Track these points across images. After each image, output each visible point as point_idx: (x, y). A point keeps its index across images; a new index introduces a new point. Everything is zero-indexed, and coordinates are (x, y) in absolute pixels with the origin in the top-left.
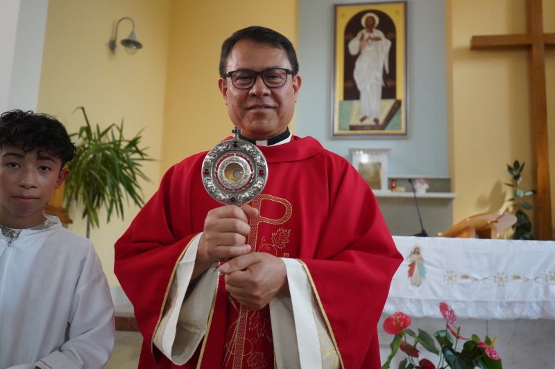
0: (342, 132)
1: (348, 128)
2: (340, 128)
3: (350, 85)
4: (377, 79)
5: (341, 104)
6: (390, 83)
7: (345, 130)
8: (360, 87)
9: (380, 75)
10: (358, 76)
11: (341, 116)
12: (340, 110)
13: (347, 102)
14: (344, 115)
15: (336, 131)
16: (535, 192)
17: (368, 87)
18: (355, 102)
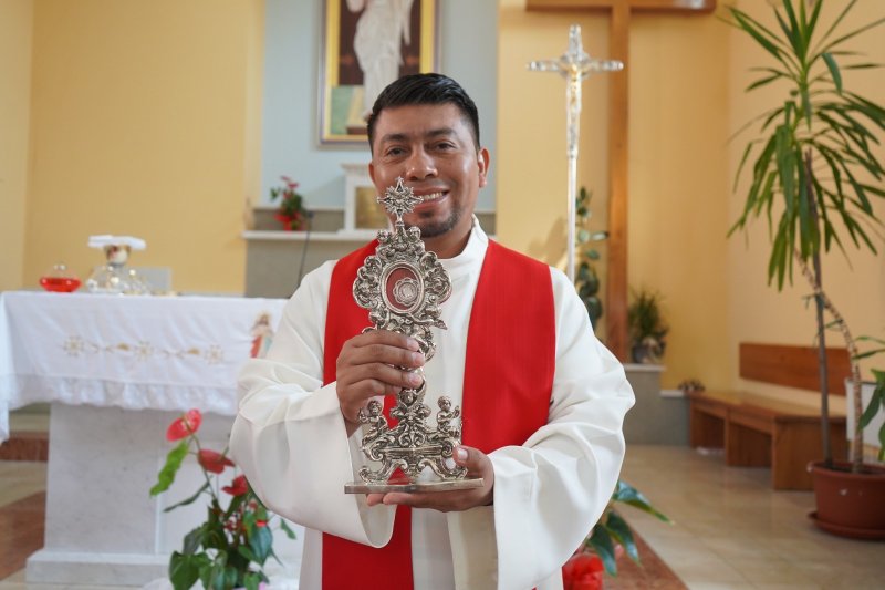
0: (335, 137)
1: (344, 130)
2: (333, 132)
3: (348, 60)
4: (391, 53)
5: (334, 93)
6: (411, 60)
7: (339, 133)
8: (364, 65)
9: (395, 46)
10: (362, 47)
11: (334, 111)
12: (333, 101)
13: (345, 89)
14: (338, 110)
15: (327, 135)
16: (607, 234)
17: (377, 66)
18: (356, 90)
